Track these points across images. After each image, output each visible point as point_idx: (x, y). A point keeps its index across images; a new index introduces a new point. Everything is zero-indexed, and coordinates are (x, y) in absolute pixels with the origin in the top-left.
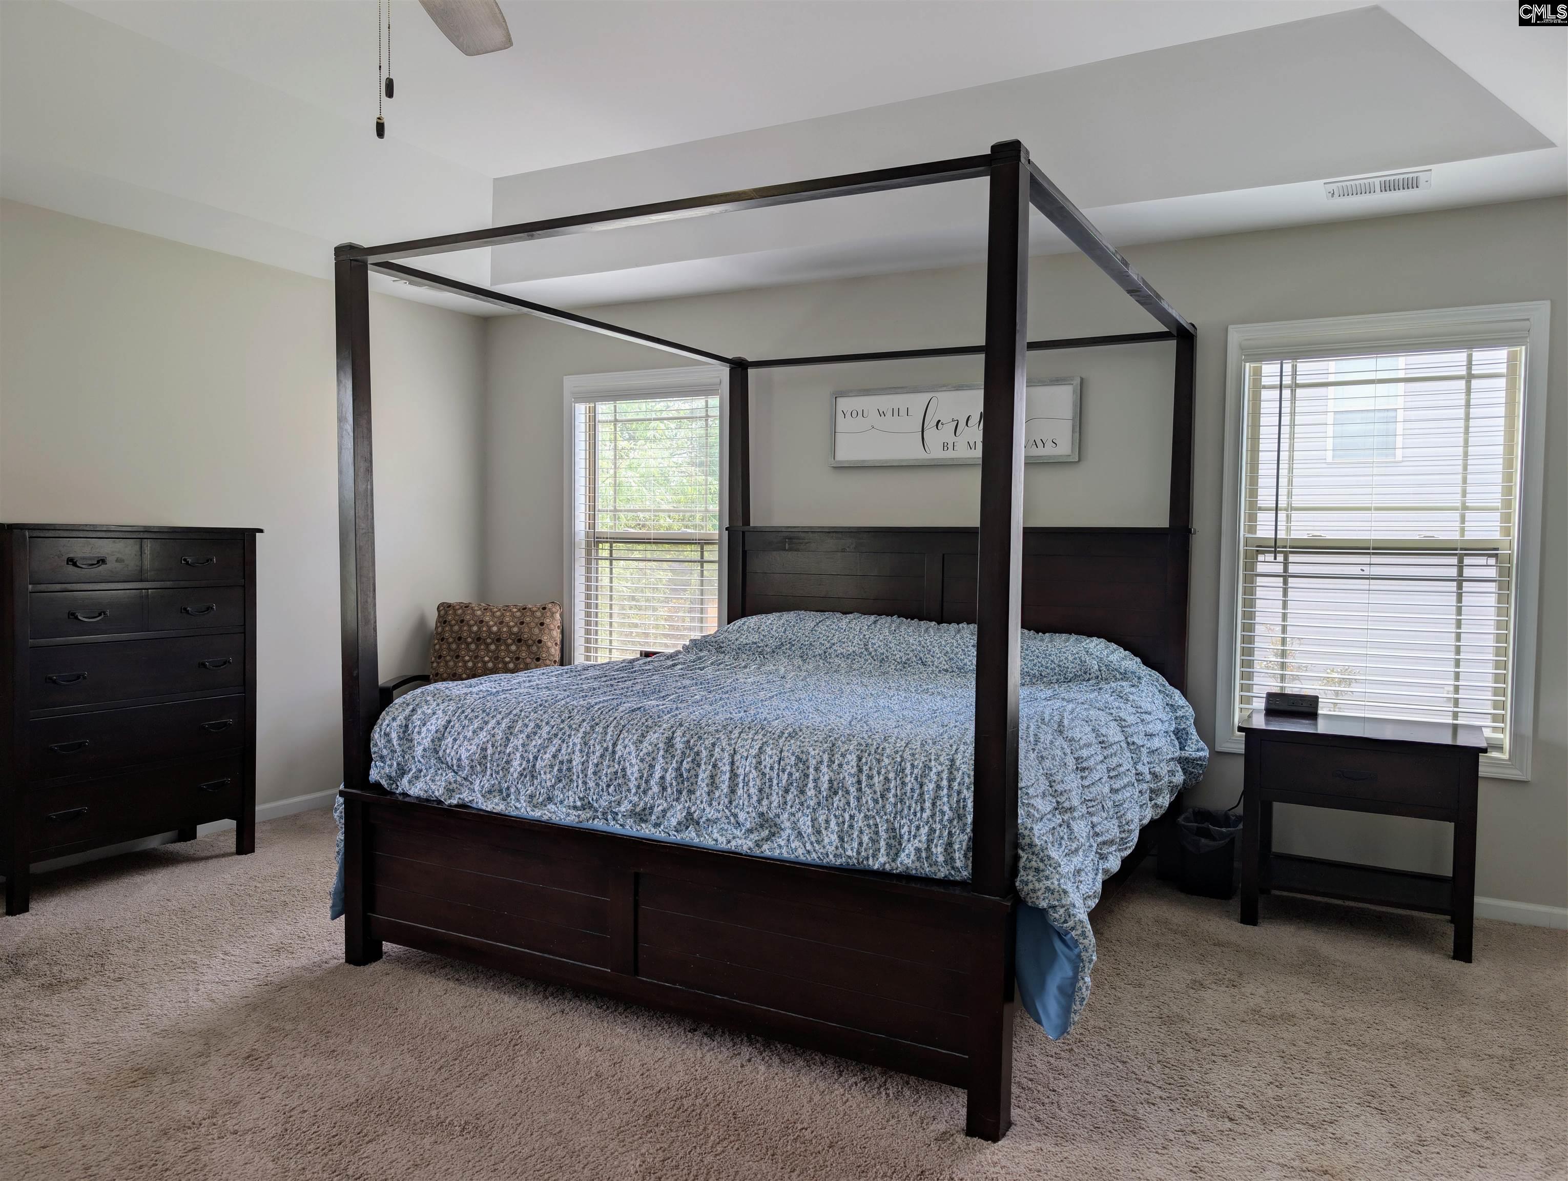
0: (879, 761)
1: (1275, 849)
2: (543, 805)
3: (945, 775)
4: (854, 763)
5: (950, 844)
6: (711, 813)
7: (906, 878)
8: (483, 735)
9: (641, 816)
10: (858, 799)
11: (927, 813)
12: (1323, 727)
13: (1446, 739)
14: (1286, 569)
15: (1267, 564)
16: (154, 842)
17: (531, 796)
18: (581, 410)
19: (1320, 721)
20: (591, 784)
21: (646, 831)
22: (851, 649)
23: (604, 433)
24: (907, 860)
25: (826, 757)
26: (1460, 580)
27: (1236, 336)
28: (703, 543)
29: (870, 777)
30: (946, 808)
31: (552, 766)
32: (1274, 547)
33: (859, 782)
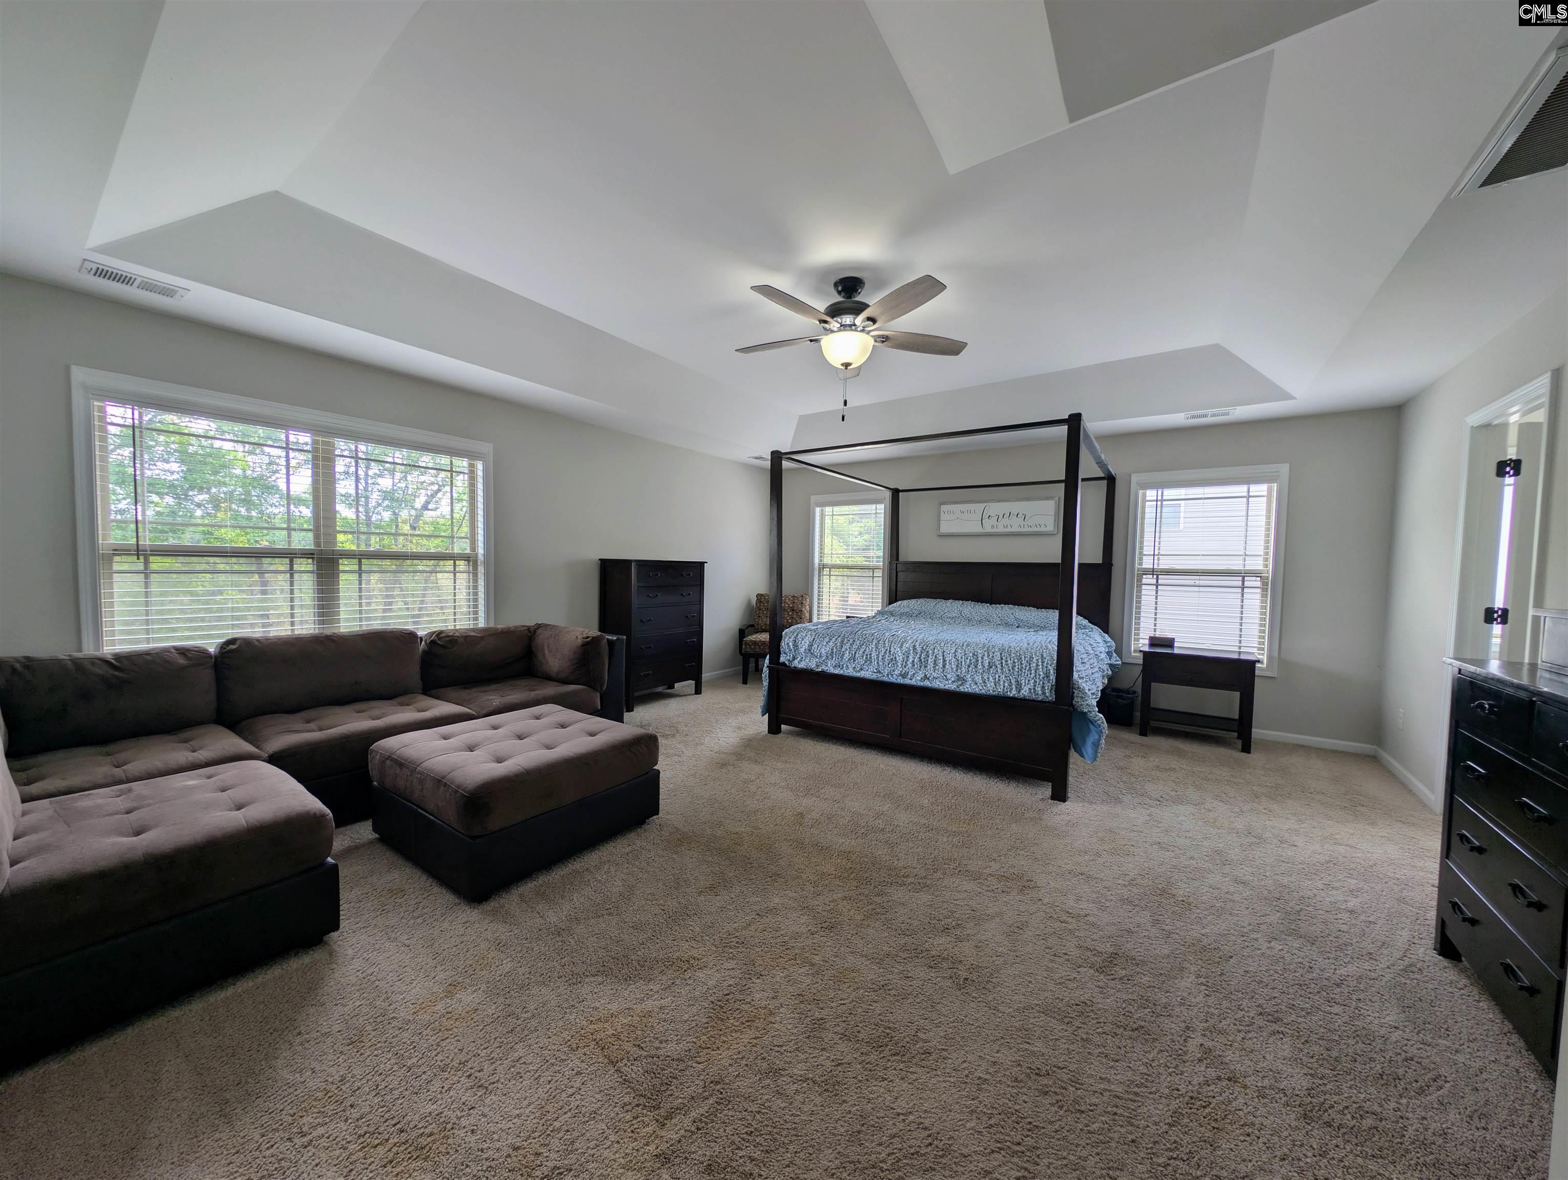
0: (1010, 655)
1: (1152, 705)
2: (859, 671)
3: (1040, 661)
4: (999, 655)
5: (1043, 687)
6: (935, 675)
7: (1024, 700)
8: (831, 644)
9: (904, 676)
10: (1002, 669)
11: (1033, 675)
12: (1176, 651)
13: (1235, 656)
14: (1157, 581)
15: (1147, 579)
16: (660, 689)
17: (854, 668)
18: (818, 510)
19: (1175, 649)
20: (881, 663)
21: (907, 681)
22: (954, 615)
23: (828, 520)
24: (1025, 692)
25: (986, 653)
26: (1243, 588)
27: (1135, 479)
28: (873, 569)
29: (1007, 661)
30: (1041, 673)
31: (863, 656)
32: (1152, 572)
33: (1002, 663)
